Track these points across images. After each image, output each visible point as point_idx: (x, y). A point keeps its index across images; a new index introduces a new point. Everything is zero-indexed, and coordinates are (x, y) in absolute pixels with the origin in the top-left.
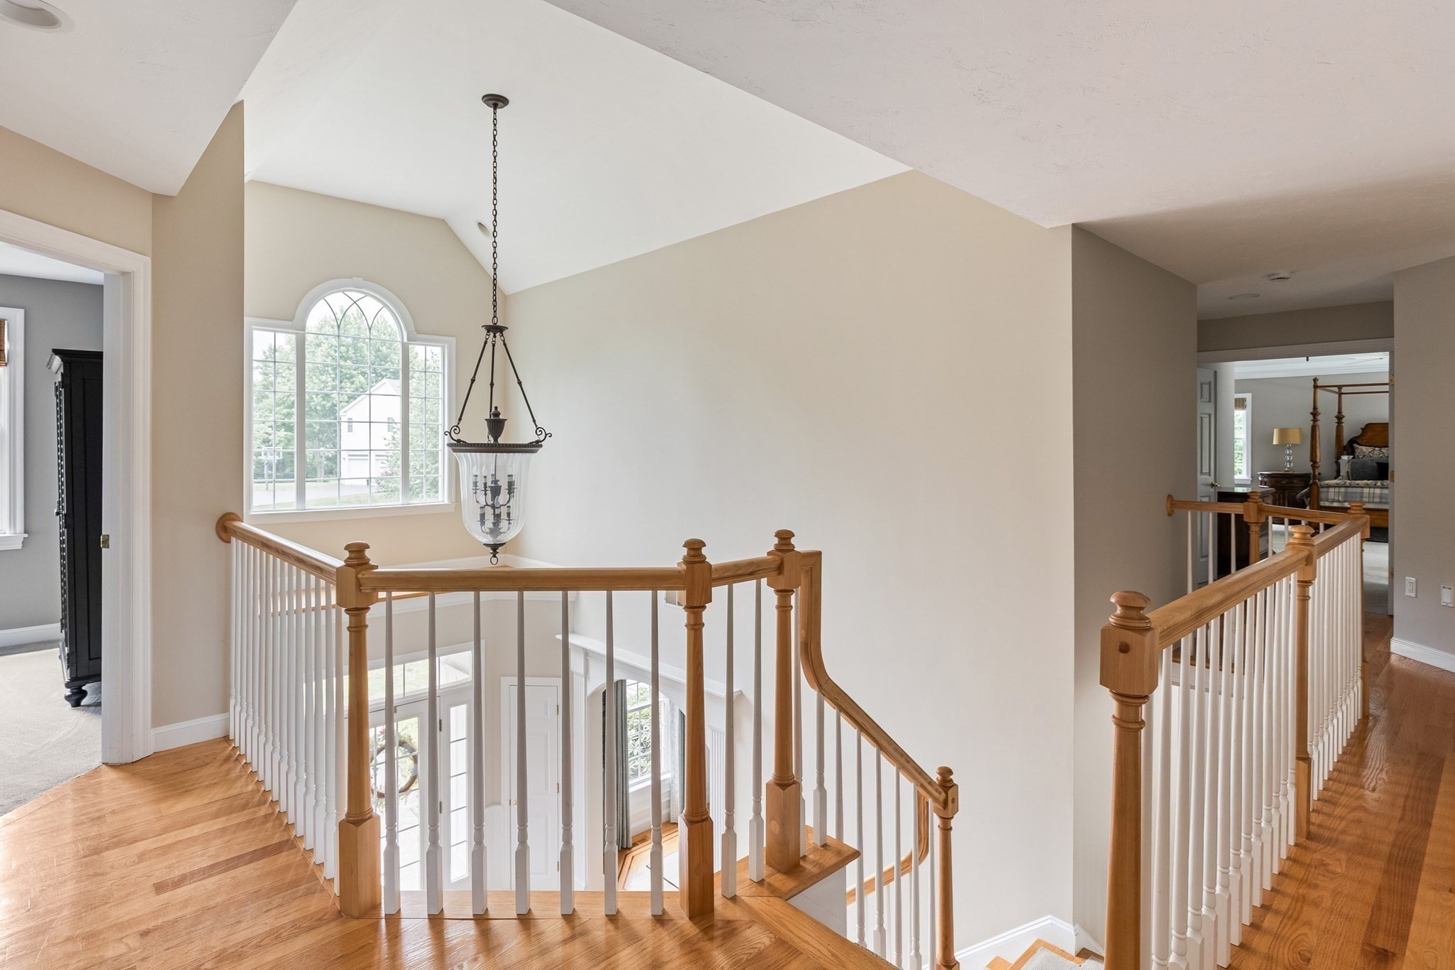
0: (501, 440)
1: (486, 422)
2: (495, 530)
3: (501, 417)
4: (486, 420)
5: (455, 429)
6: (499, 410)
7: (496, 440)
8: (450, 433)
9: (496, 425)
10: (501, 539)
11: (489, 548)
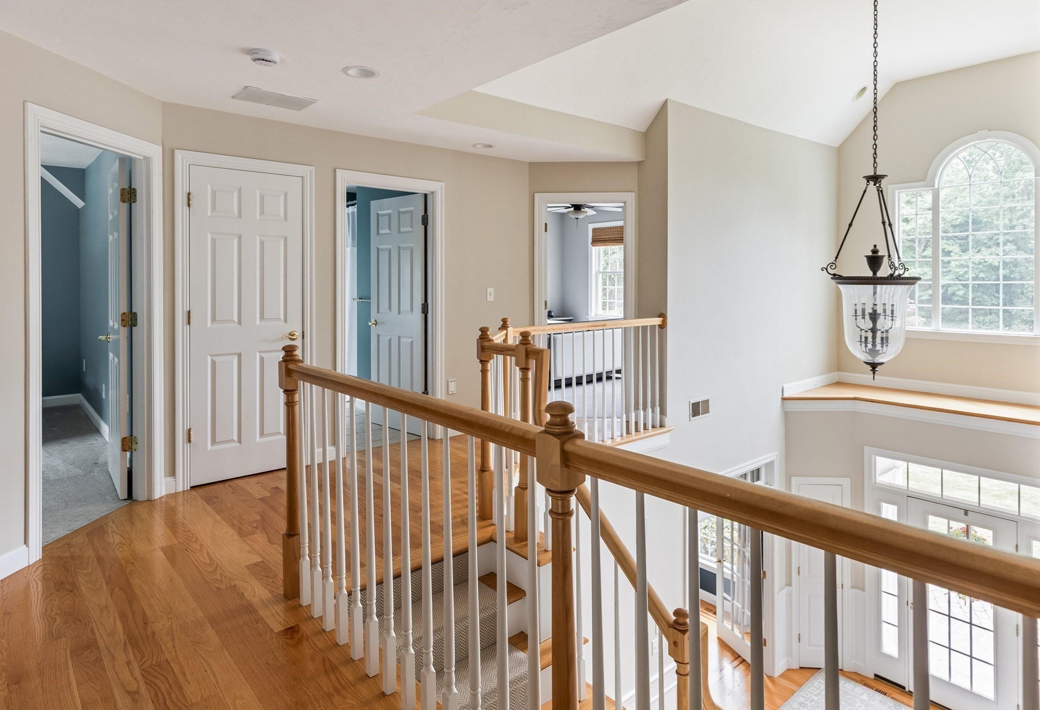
0: (879, 274)
1: (865, 258)
2: (873, 352)
3: (880, 254)
4: (866, 256)
5: (832, 266)
6: (877, 248)
7: (875, 273)
8: (826, 269)
9: (874, 261)
10: (879, 359)
11: (869, 366)
